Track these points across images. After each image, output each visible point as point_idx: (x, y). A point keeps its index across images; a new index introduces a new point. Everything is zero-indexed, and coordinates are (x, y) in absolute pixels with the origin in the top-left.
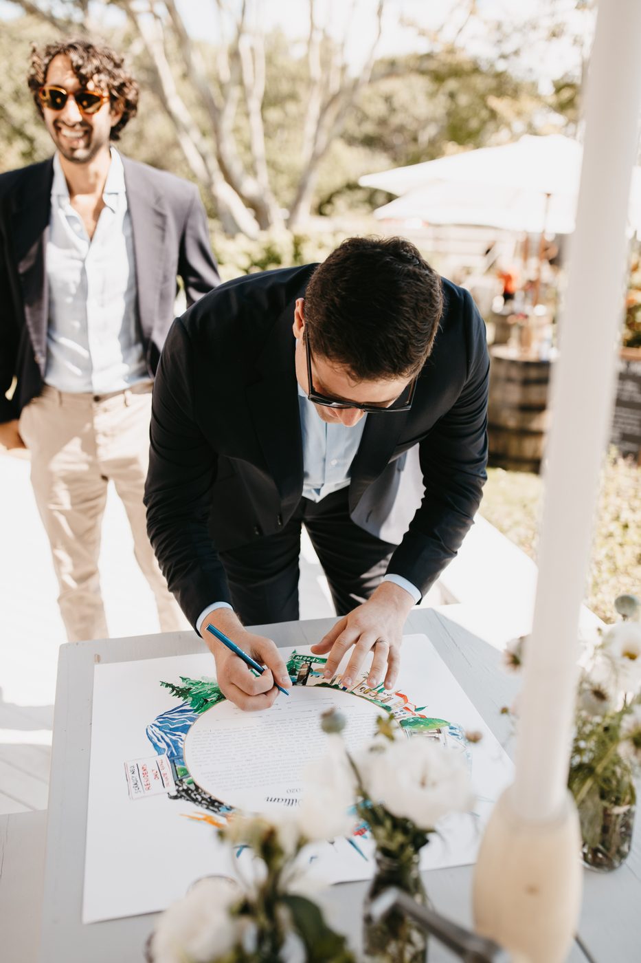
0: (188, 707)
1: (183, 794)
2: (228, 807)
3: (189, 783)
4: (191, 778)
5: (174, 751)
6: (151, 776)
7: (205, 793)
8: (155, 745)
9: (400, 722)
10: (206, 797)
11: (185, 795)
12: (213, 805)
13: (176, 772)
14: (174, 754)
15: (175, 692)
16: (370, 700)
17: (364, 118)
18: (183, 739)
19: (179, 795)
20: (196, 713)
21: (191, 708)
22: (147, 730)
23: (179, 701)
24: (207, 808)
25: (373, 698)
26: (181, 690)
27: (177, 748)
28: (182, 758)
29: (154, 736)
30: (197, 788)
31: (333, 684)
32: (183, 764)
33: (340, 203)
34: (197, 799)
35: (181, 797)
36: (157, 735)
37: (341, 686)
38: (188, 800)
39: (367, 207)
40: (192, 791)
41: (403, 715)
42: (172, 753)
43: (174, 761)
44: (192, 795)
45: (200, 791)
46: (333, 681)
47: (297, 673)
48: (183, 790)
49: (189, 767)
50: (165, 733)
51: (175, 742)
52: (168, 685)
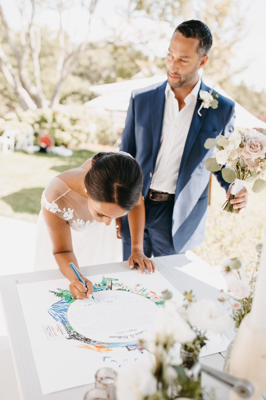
0: (64, 301)
1: (72, 337)
2: (94, 341)
3: (74, 332)
4: (74, 330)
5: (63, 319)
6: (56, 331)
7: (82, 336)
8: (54, 317)
9: (156, 303)
10: (83, 337)
11: (73, 337)
12: (87, 341)
13: (67, 328)
14: (64, 321)
15: (56, 295)
16: (141, 295)
17: (79, 65)
18: (66, 314)
19: (71, 338)
20: (68, 303)
21: (66, 301)
22: (48, 311)
23: (59, 299)
24: (85, 342)
25: (141, 294)
26: (59, 294)
27: (64, 318)
28: (68, 322)
29: (52, 314)
30: (78, 334)
31: (123, 289)
32: (69, 324)
33: (69, 99)
34: (79, 339)
35: (72, 338)
36: (54, 313)
37: (127, 290)
38: (75, 339)
39: (81, 102)
40: (76, 336)
41: (155, 300)
42: (62, 320)
43: (64, 324)
44: (76, 337)
45: (79, 335)
46: (123, 288)
47: (107, 285)
48: (72, 335)
49: (71, 325)
50: (57, 312)
51: (62, 316)
52: (52, 292)
